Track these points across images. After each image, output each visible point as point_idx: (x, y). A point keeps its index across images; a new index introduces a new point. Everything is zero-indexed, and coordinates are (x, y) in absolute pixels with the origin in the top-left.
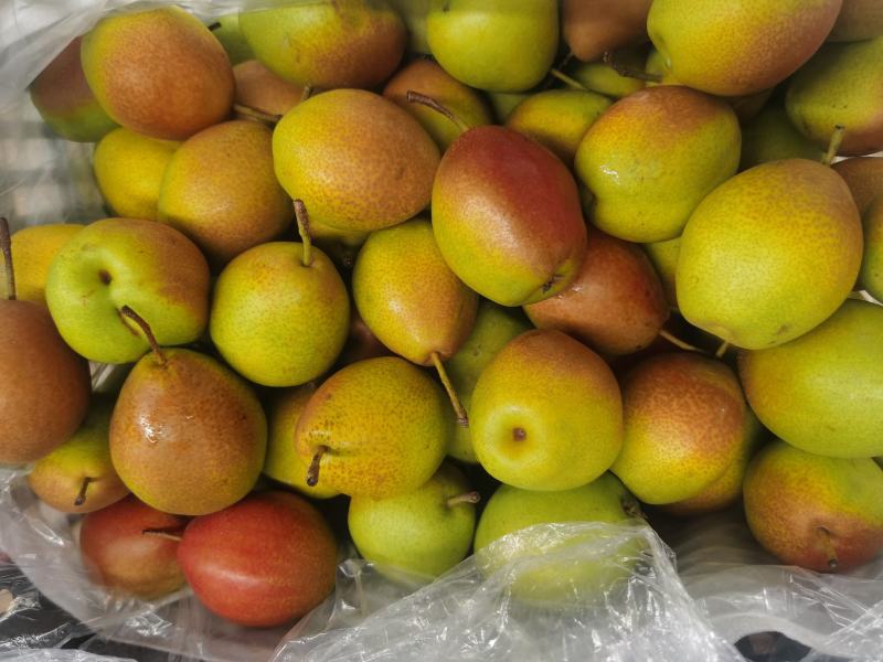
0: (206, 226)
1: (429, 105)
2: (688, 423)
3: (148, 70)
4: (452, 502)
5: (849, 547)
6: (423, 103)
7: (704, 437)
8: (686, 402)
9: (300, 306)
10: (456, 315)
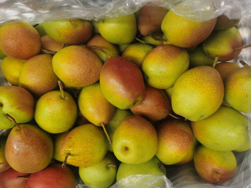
0: (33, 87)
1: (99, 50)
2: (176, 142)
3: (14, 41)
4: (109, 166)
5: (224, 177)
6: (97, 49)
7: (181, 146)
8: (176, 136)
9: (61, 111)
10: (108, 112)
